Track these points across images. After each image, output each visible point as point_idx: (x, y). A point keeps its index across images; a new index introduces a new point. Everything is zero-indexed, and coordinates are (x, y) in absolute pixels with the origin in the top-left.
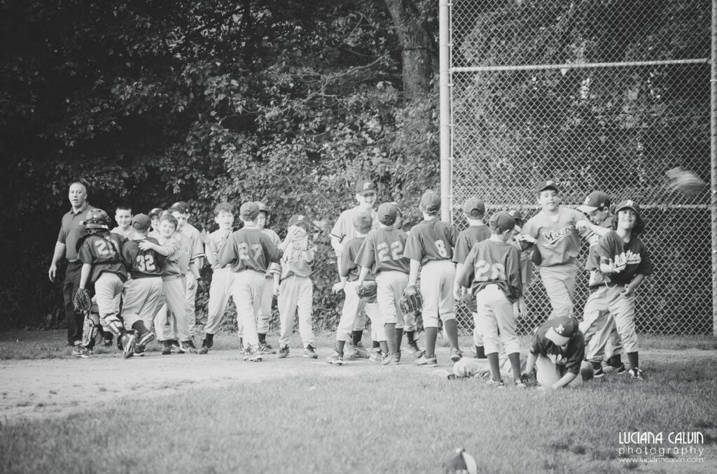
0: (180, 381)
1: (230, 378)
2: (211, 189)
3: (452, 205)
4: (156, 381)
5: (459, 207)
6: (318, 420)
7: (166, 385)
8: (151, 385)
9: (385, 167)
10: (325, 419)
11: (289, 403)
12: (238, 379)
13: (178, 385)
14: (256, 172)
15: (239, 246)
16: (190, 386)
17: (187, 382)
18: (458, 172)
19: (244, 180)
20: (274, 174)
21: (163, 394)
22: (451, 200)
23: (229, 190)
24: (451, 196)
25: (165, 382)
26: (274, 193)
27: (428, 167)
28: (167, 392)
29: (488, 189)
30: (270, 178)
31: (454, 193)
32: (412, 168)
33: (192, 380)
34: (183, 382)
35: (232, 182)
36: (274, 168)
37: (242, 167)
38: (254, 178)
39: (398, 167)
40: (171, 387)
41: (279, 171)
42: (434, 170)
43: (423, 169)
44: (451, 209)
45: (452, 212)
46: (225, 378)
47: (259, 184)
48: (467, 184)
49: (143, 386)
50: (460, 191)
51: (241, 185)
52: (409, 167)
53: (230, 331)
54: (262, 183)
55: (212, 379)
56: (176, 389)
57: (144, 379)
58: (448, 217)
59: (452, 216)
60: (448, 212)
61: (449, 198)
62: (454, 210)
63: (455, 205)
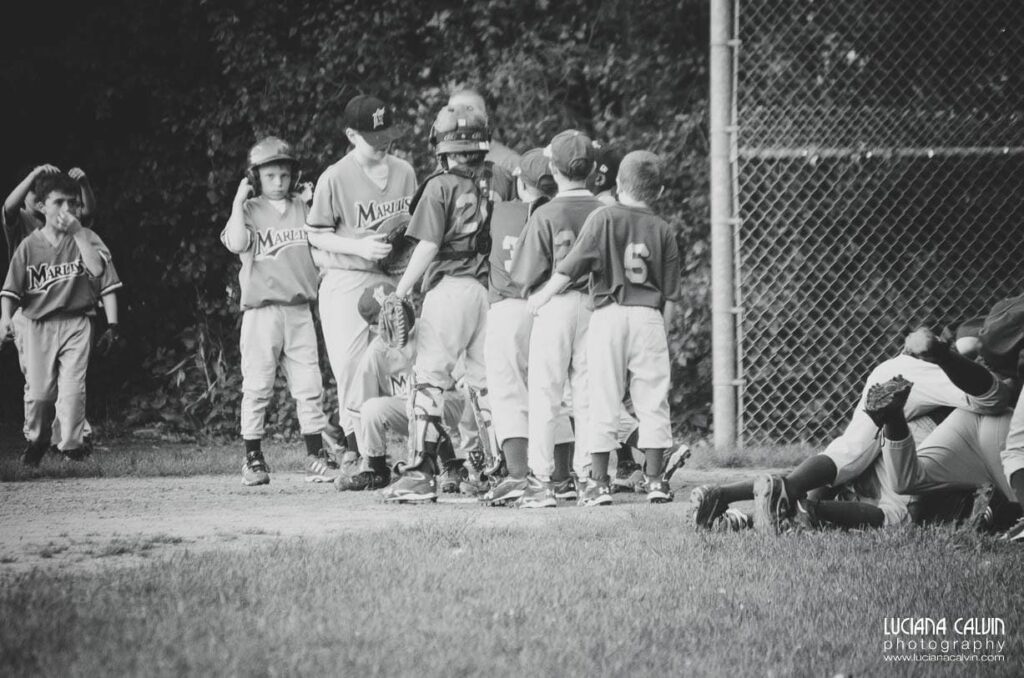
0: (149, 538)
1: (261, 533)
2: (183, 113)
3: (734, 148)
4: (94, 539)
5: (751, 153)
6: (496, 616)
7: (119, 546)
8: (87, 548)
9: (581, 65)
10: (512, 613)
11: (421, 580)
12: (278, 534)
13: (145, 548)
14: (289, 75)
15: (556, 240)
16: (171, 549)
17: (166, 542)
18: (749, 74)
19: (260, 93)
20: (329, 80)
21: (119, 566)
22: (734, 138)
23: (225, 118)
24: (734, 128)
25: (114, 542)
26: (329, 124)
27: (679, 64)
28: (129, 562)
29: (818, 113)
30: (320, 88)
31: (739, 123)
32: (644, 65)
33: (175, 535)
34: (157, 540)
35: (232, 99)
36: (330, 66)
37: (256, 63)
38: (284, 88)
39: (610, 62)
40: (132, 553)
41: (340, 72)
42: (693, 69)
43: (667, 69)
44: (734, 158)
45: (735, 166)
46: (249, 532)
47: (296, 102)
48: (769, 102)
49: (66, 549)
50: (753, 118)
51: (254, 103)
52: (637, 63)
53: (228, 436)
54: (301, 100)
55: (220, 535)
56: (145, 556)
57: (65, 536)
58: (726, 176)
59: (736, 175)
60: (727, 167)
61: (729, 134)
62: (741, 160)
63: (743, 150)
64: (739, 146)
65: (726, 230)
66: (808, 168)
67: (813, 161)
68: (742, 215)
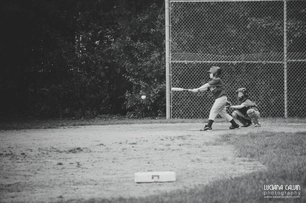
5: (174, 62)
18: (173, 46)
22: (170, 59)
48: (177, 52)
50: (174, 55)
58: (169, 66)
59: (171, 66)
60: (169, 64)
61: (169, 58)
62: (172, 63)
63: (172, 61)
64: (171, 60)
65: (169, 77)
66: (185, 65)
67: (186, 63)
68: (172, 74)
